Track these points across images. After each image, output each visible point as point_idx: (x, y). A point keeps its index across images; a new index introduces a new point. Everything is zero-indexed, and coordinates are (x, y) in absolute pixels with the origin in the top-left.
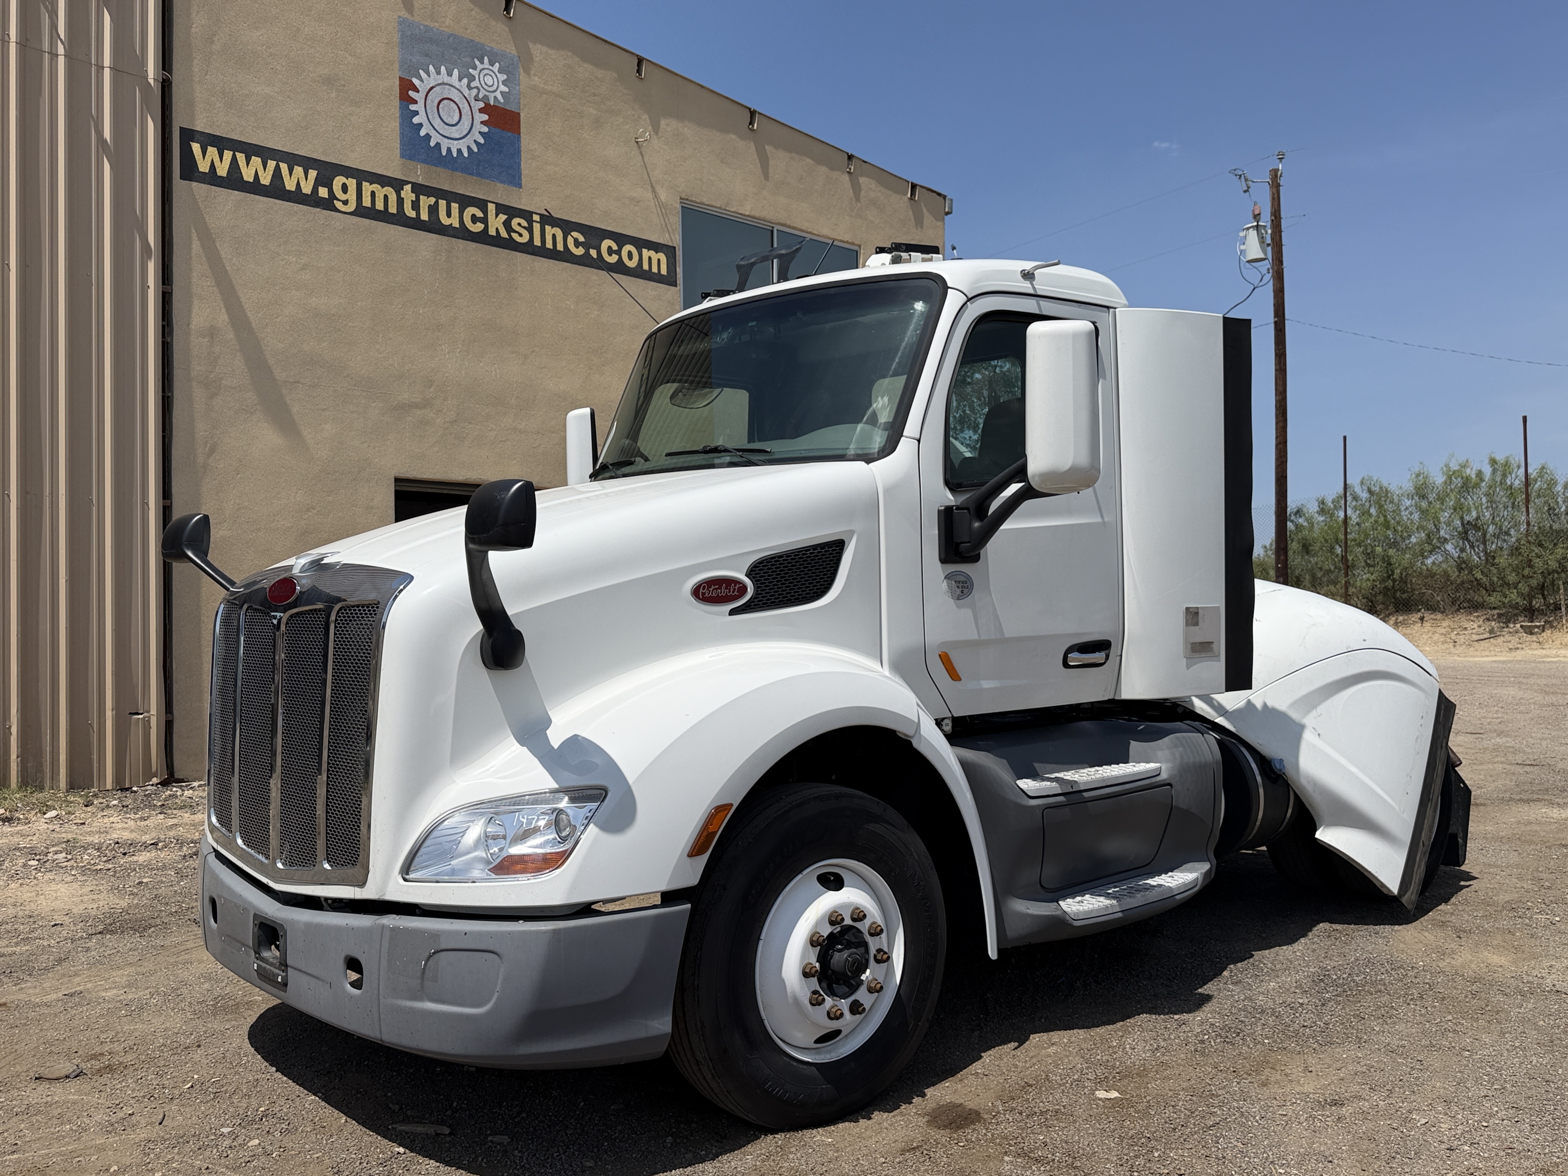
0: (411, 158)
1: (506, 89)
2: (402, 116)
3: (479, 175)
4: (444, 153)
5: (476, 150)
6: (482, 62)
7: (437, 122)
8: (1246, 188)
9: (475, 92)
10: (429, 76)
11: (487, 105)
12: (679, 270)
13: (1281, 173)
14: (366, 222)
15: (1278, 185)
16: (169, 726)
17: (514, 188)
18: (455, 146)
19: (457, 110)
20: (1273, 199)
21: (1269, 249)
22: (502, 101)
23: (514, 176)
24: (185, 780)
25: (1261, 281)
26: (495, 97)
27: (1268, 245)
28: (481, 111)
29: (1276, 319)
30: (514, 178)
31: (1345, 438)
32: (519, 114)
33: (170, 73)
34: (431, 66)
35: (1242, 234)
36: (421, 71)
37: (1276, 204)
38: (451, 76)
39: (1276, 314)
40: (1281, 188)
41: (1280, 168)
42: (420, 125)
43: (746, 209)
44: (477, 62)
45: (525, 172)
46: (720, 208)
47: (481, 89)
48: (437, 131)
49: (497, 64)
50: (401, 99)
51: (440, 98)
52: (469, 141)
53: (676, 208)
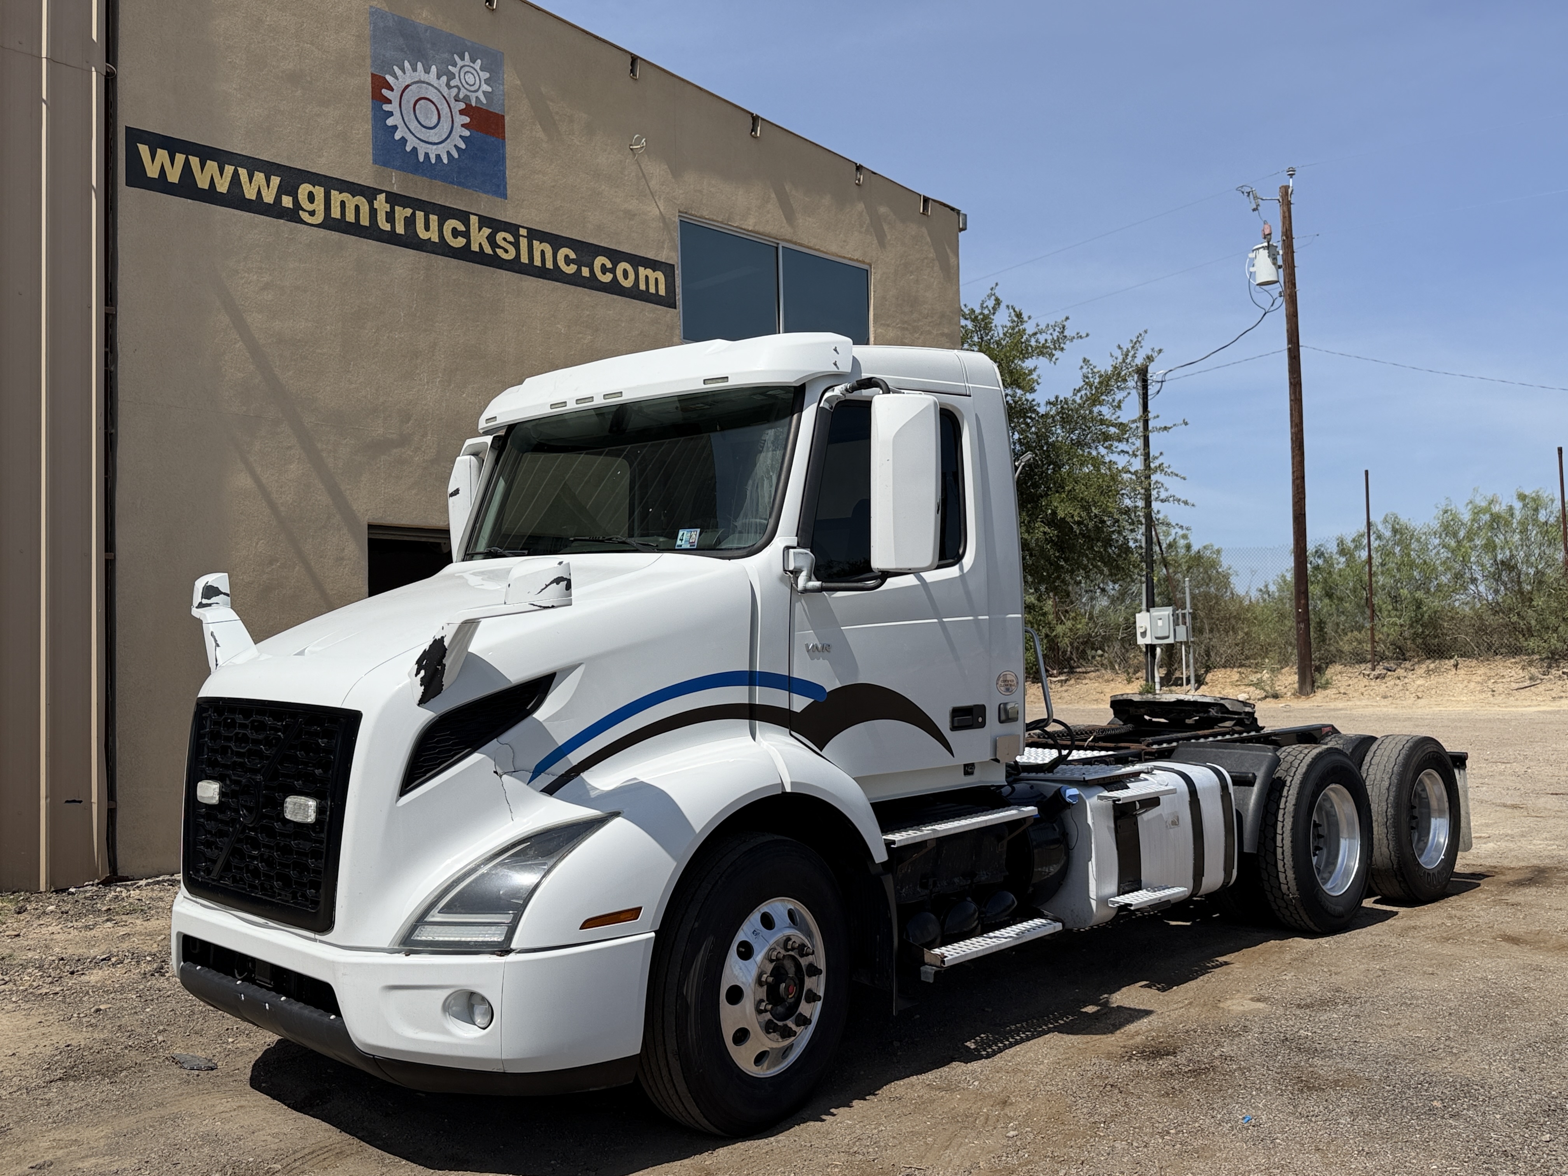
0: (385, 164)
1: (489, 89)
2: (375, 117)
3: (459, 184)
4: (421, 159)
5: (456, 156)
6: (463, 59)
7: (413, 125)
8: (1255, 207)
9: (455, 91)
10: (404, 73)
11: (468, 105)
12: (679, 290)
13: (1292, 191)
14: (335, 235)
15: (1289, 204)
16: (111, 814)
17: (499, 199)
18: (433, 152)
19: (436, 112)
20: (1284, 217)
21: (1281, 271)
22: (485, 102)
23: (499, 186)
24: (130, 878)
25: (1272, 305)
26: (477, 97)
27: (1280, 267)
28: (462, 112)
29: (1290, 346)
30: (499, 189)
31: (1367, 472)
32: (503, 116)
33: (115, 65)
34: (406, 62)
35: (1252, 255)
36: (395, 68)
37: (1287, 222)
38: (429, 73)
39: (1290, 341)
40: (1292, 206)
41: (1291, 185)
42: (395, 128)
43: (750, 224)
44: (456, 57)
45: (510, 182)
46: (722, 223)
47: (462, 88)
48: (413, 134)
49: (479, 61)
50: (374, 97)
51: (417, 98)
52: (449, 146)
53: (674, 222)
